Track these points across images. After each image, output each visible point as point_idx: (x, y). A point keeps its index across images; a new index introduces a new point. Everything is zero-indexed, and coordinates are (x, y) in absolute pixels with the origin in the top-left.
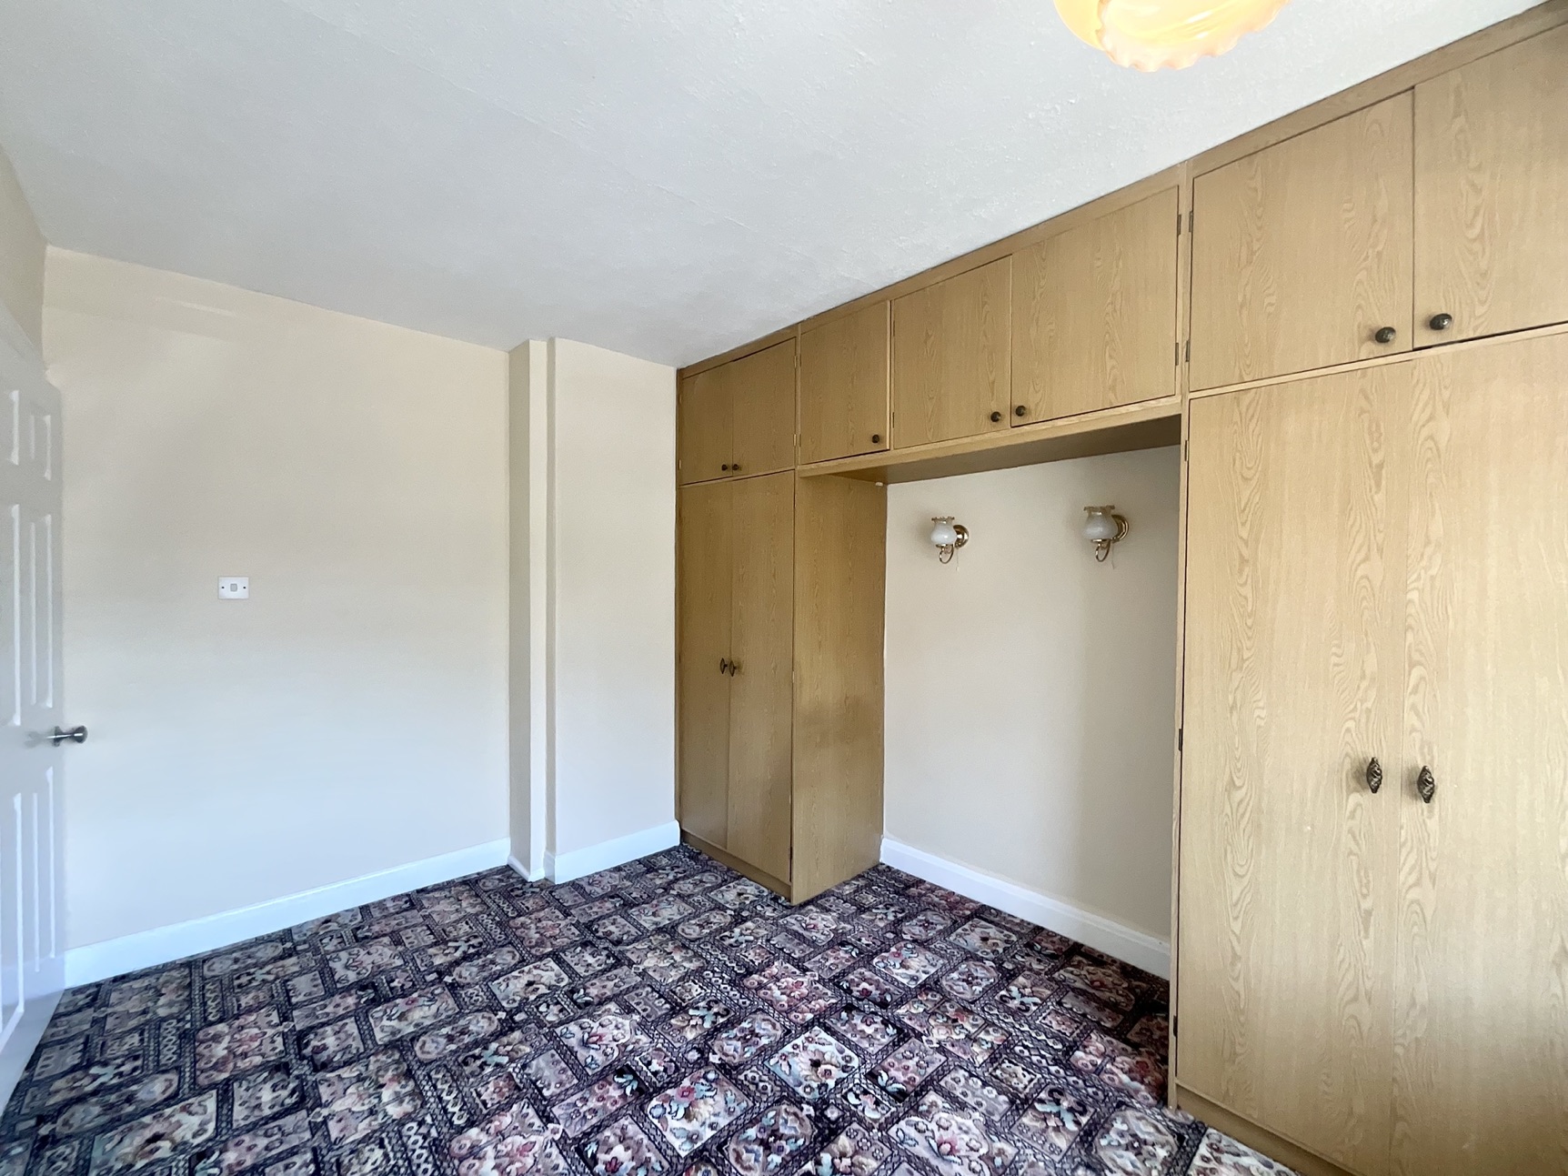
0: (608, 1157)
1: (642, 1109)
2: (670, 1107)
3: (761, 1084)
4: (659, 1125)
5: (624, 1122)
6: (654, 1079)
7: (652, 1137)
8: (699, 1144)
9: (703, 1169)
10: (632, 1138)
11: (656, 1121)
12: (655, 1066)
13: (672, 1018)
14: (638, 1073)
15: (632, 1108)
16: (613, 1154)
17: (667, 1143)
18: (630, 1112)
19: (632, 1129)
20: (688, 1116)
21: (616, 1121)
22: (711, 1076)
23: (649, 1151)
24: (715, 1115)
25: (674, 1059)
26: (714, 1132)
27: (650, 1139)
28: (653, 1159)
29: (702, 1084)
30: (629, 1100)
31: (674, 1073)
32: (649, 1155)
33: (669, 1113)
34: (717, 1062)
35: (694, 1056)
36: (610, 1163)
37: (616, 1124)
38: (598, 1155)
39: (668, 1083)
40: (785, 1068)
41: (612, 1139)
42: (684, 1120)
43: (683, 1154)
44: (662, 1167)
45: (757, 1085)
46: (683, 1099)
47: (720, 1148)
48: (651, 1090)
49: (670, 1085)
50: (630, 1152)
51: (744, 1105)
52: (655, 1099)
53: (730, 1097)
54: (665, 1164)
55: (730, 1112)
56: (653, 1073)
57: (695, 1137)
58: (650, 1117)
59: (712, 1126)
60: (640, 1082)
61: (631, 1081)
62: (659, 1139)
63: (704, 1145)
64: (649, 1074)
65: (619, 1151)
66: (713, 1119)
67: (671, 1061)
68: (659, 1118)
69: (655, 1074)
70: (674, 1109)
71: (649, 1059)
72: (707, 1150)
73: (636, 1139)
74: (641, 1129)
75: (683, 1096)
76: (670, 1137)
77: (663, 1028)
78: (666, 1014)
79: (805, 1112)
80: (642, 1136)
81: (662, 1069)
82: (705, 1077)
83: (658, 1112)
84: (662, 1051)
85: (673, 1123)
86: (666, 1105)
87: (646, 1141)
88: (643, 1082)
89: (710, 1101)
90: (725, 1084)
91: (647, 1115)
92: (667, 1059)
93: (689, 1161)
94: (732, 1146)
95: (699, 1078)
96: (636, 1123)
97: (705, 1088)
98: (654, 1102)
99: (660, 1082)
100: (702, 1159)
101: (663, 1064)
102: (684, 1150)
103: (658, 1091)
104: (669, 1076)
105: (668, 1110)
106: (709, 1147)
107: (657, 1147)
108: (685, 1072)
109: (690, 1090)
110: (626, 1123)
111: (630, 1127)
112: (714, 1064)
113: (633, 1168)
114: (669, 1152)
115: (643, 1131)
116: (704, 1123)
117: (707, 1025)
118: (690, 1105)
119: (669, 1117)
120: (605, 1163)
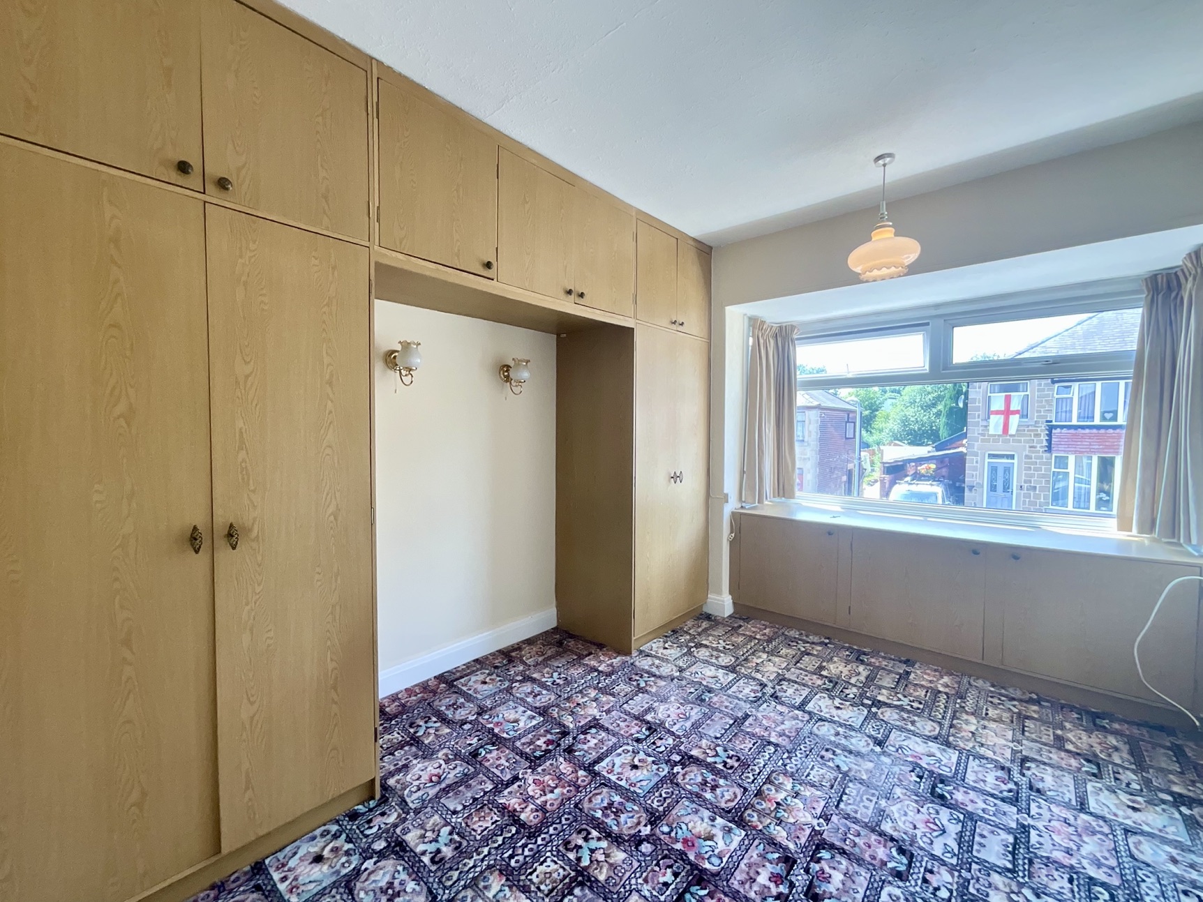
0: (772, 885)
1: (718, 874)
2: (706, 852)
3: (664, 795)
4: (728, 856)
5: (736, 885)
6: (683, 874)
7: (740, 858)
8: (730, 825)
9: (748, 818)
10: (748, 873)
11: (725, 860)
12: (668, 877)
13: (597, 881)
14: (681, 891)
15: (720, 883)
16: (768, 883)
17: (740, 846)
18: (725, 883)
19: (739, 876)
20: (710, 838)
21: (738, 892)
22: (666, 829)
23: (752, 857)
24: (703, 820)
25: (655, 862)
26: (717, 817)
27: (742, 859)
28: (757, 852)
29: (677, 833)
30: (713, 888)
31: (670, 858)
32: (755, 856)
33: (713, 851)
34: (649, 827)
35: (646, 848)
36: (776, 882)
37: (742, 890)
38: (775, 894)
39: (684, 860)
40: (644, 783)
41: (756, 888)
42: (715, 839)
43: (743, 833)
44: (760, 843)
45: (665, 799)
46: (696, 844)
47: (729, 812)
48: (696, 872)
49: (685, 858)
50: (760, 870)
51: (687, 803)
52: (704, 866)
53: (683, 812)
54: (757, 842)
55: (697, 812)
56: (676, 877)
57: (727, 829)
58: (722, 865)
59: (713, 820)
60: (690, 884)
61: (691, 894)
62: (739, 853)
63: (730, 821)
64: (678, 880)
65: (763, 879)
66: (706, 820)
67: (658, 864)
68: (721, 858)
69: (676, 875)
70: (708, 849)
71: (660, 886)
72: (734, 819)
73: (747, 869)
74: (736, 869)
75: (693, 845)
76: (735, 845)
77: (615, 885)
78: (591, 888)
79: (680, 770)
80: (742, 865)
81: (669, 871)
82: (669, 833)
83: (715, 861)
84: (647, 876)
85: (721, 845)
86: (707, 856)
87: (745, 861)
88: (689, 883)
89: (690, 825)
90: (671, 818)
91: (723, 868)
92: (657, 869)
93: (747, 828)
94: (723, 805)
95: (670, 837)
96: (732, 875)
97: (680, 832)
98: (707, 866)
99: (684, 868)
100: (742, 820)
101: (663, 871)
102: (739, 835)
103: (694, 866)
104: (676, 862)
105: (711, 853)
106: (731, 819)
107: (747, 852)
108: (668, 850)
109: (685, 841)
110: (736, 883)
111: (738, 878)
112: (652, 830)
113: (771, 863)
114: (746, 842)
115: (738, 866)
116: (712, 825)
117: (604, 844)
118: (700, 838)
119: (716, 852)
120: (777, 886)
